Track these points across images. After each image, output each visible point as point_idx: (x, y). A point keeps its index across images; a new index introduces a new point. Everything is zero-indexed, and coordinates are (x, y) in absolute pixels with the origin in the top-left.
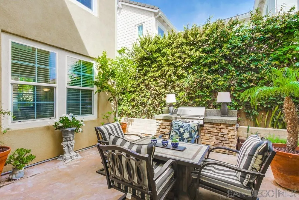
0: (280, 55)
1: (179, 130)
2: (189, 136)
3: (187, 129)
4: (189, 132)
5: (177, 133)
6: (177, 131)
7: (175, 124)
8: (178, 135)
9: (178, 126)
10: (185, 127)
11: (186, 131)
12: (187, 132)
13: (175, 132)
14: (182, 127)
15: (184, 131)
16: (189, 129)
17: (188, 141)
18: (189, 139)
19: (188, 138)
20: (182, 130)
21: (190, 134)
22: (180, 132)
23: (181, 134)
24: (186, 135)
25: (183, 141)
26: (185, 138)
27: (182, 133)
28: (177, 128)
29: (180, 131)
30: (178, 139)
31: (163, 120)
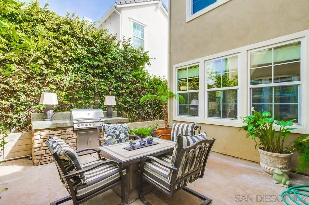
0: (137, 75)
1: (114, 132)
2: (125, 136)
3: (122, 130)
4: (124, 132)
5: (113, 136)
6: (113, 134)
7: (109, 127)
8: (115, 138)
9: (113, 129)
10: (119, 128)
11: (121, 132)
12: (123, 133)
13: (111, 135)
14: (116, 129)
15: (120, 132)
16: (123, 130)
17: (126, 141)
18: (126, 139)
19: (125, 137)
20: (117, 132)
21: (125, 134)
22: (116, 135)
23: (118, 136)
24: (122, 136)
25: (121, 142)
26: (122, 139)
27: (118, 134)
28: (112, 130)
29: (116, 133)
30: (116, 141)
31: (50, 129)
